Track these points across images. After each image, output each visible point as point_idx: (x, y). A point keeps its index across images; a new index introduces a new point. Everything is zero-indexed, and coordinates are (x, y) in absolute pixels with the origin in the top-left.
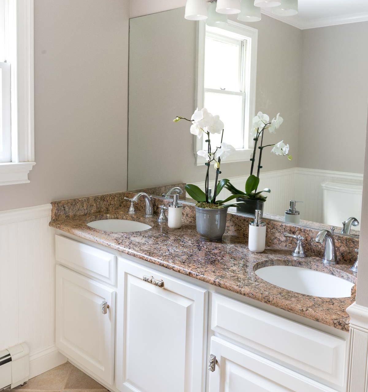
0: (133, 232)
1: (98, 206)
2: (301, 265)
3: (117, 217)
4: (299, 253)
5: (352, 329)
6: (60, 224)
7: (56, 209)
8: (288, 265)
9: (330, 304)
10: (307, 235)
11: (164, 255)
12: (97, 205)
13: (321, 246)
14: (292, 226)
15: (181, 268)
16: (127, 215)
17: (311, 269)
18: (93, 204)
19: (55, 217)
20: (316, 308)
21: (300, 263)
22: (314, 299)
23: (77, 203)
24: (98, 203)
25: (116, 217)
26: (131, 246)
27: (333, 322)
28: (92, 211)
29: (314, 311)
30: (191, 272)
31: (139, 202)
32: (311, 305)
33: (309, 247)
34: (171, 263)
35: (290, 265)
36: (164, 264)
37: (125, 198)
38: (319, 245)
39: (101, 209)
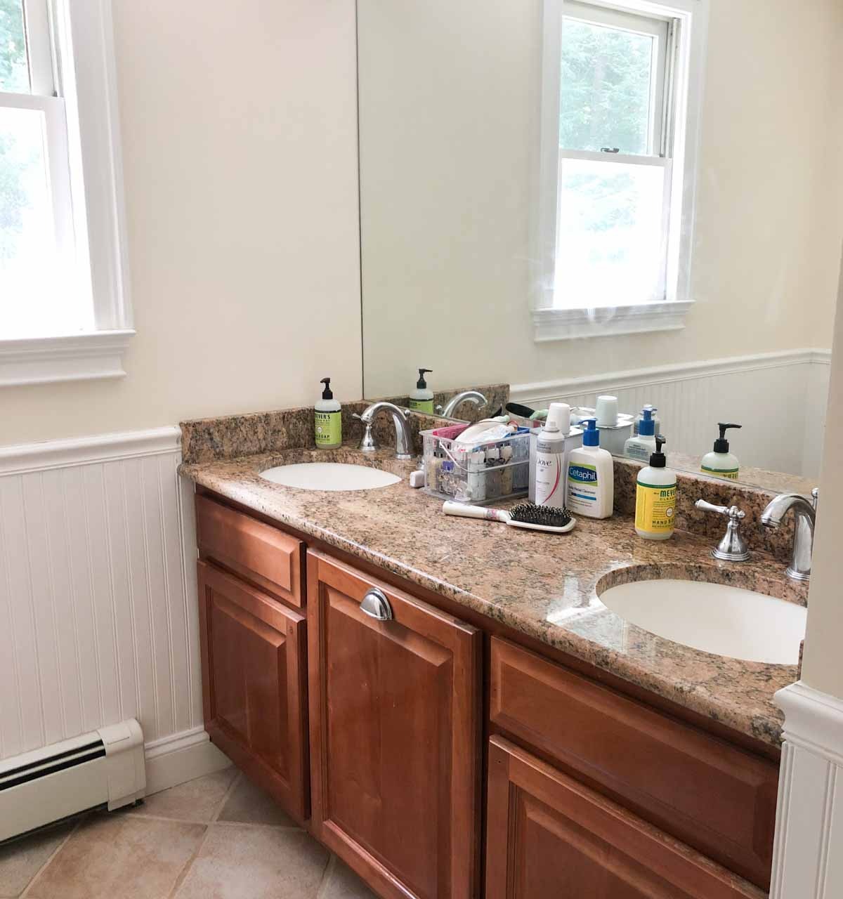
0: (350, 491)
1: (292, 432)
2: (730, 580)
3: (333, 458)
4: (730, 551)
5: (790, 745)
6: (197, 471)
7: (191, 436)
8: (696, 579)
9: (758, 680)
10: (756, 508)
11: (397, 542)
12: (288, 429)
13: (790, 536)
14: (722, 485)
15: (424, 574)
16: (356, 455)
17: (753, 590)
18: (280, 427)
19: (189, 453)
20: (716, 687)
21: (728, 575)
22: (724, 663)
23: (239, 424)
24: (291, 426)
25: (331, 457)
26: (332, 521)
27: (753, 724)
28: (278, 442)
29: (709, 694)
30: (445, 583)
31: (386, 426)
32: (707, 678)
33: (760, 539)
34: (405, 562)
35: (702, 580)
36: (391, 565)
37: (355, 415)
38: (785, 534)
39: (299, 440)
